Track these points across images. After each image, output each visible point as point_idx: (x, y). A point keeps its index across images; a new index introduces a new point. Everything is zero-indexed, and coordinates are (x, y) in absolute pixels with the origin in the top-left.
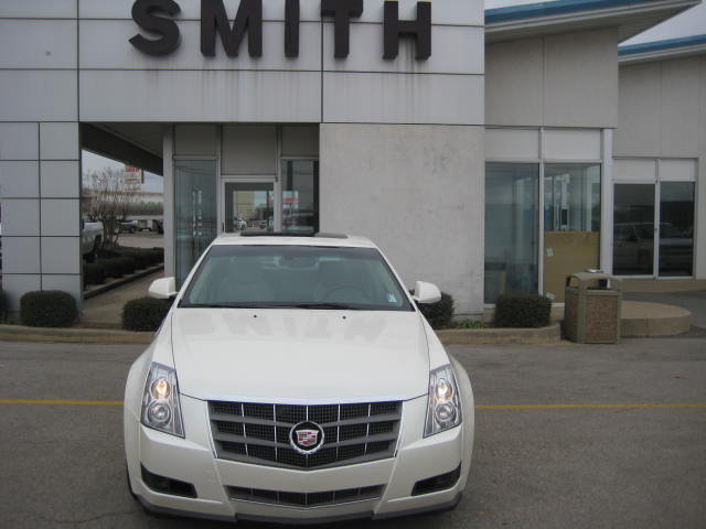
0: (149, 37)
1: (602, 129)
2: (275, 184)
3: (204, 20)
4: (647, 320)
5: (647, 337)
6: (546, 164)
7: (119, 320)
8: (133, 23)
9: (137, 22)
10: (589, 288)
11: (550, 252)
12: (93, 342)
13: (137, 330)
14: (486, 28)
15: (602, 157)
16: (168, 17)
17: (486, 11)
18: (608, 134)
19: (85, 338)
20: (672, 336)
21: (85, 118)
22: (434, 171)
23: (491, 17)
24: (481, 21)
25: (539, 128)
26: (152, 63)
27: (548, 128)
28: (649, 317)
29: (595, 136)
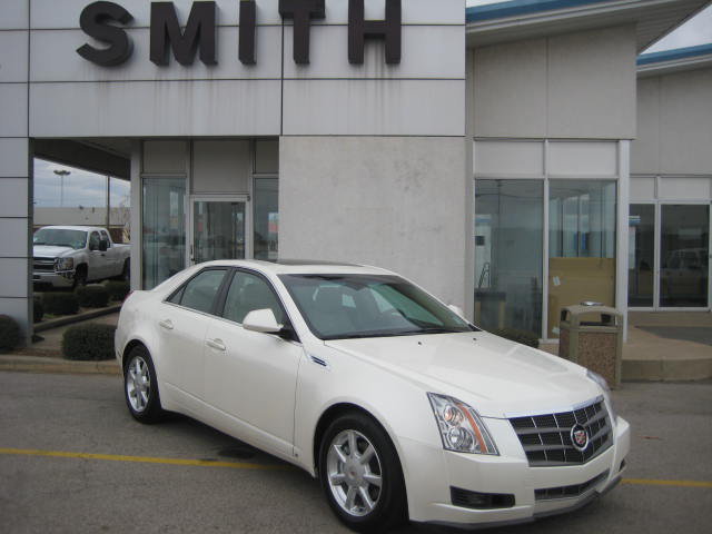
0: (99, 46)
1: (617, 141)
2: (247, 204)
3: (153, 27)
4: (662, 362)
5: (662, 381)
6: (551, 180)
7: (58, 348)
8: (82, 32)
9: (86, 31)
10: (582, 324)
11: (557, 281)
12: (26, 371)
13: (74, 359)
14: (467, 29)
15: (618, 173)
16: (119, 25)
17: (467, 9)
18: (625, 146)
19: (19, 367)
20: (692, 382)
21: (35, 134)
22: (407, 188)
23: (473, 16)
24: (462, 20)
25: (542, 140)
26: (103, 74)
27: (552, 140)
28: (664, 358)
29: (609, 150)
